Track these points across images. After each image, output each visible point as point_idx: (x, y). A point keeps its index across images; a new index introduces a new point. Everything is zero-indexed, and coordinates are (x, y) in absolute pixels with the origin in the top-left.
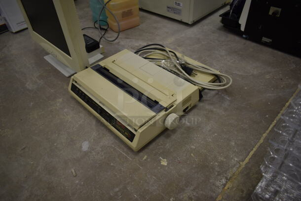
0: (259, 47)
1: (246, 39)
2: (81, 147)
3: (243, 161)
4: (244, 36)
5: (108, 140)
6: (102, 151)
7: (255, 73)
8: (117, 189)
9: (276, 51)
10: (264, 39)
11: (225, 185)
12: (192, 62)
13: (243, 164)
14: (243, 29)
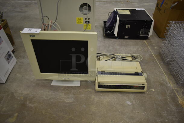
0: (125, 40)
1: (118, 39)
2: (128, 104)
3: (165, 77)
4: (117, 38)
5: (132, 96)
6: (135, 100)
7: (135, 50)
8: (155, 106)
9: (131, 40)
10: (126, 37)
11: (170, 85)
12: (123, 55)
13: (166, 77)
14: (116, 36)
